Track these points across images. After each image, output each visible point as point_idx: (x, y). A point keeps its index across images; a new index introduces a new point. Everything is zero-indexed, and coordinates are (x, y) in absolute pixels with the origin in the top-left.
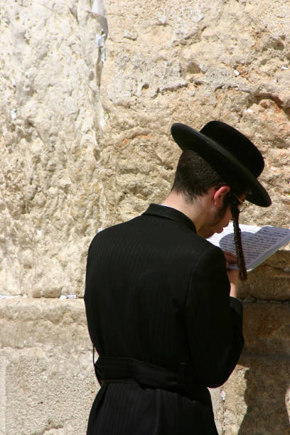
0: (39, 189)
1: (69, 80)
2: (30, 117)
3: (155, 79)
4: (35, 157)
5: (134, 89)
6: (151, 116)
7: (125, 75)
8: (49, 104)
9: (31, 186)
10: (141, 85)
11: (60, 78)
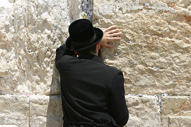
0: (49, 49)
1: (64, 4)
2: (46, 19)
3: (126, 6)
4: (48, 36)
5: (114, 9)
6: (123, 21)
7: (109, 3)
8: (54, 14)
9: (46, 48)
10: (118, 8)
11: (60, 3)
